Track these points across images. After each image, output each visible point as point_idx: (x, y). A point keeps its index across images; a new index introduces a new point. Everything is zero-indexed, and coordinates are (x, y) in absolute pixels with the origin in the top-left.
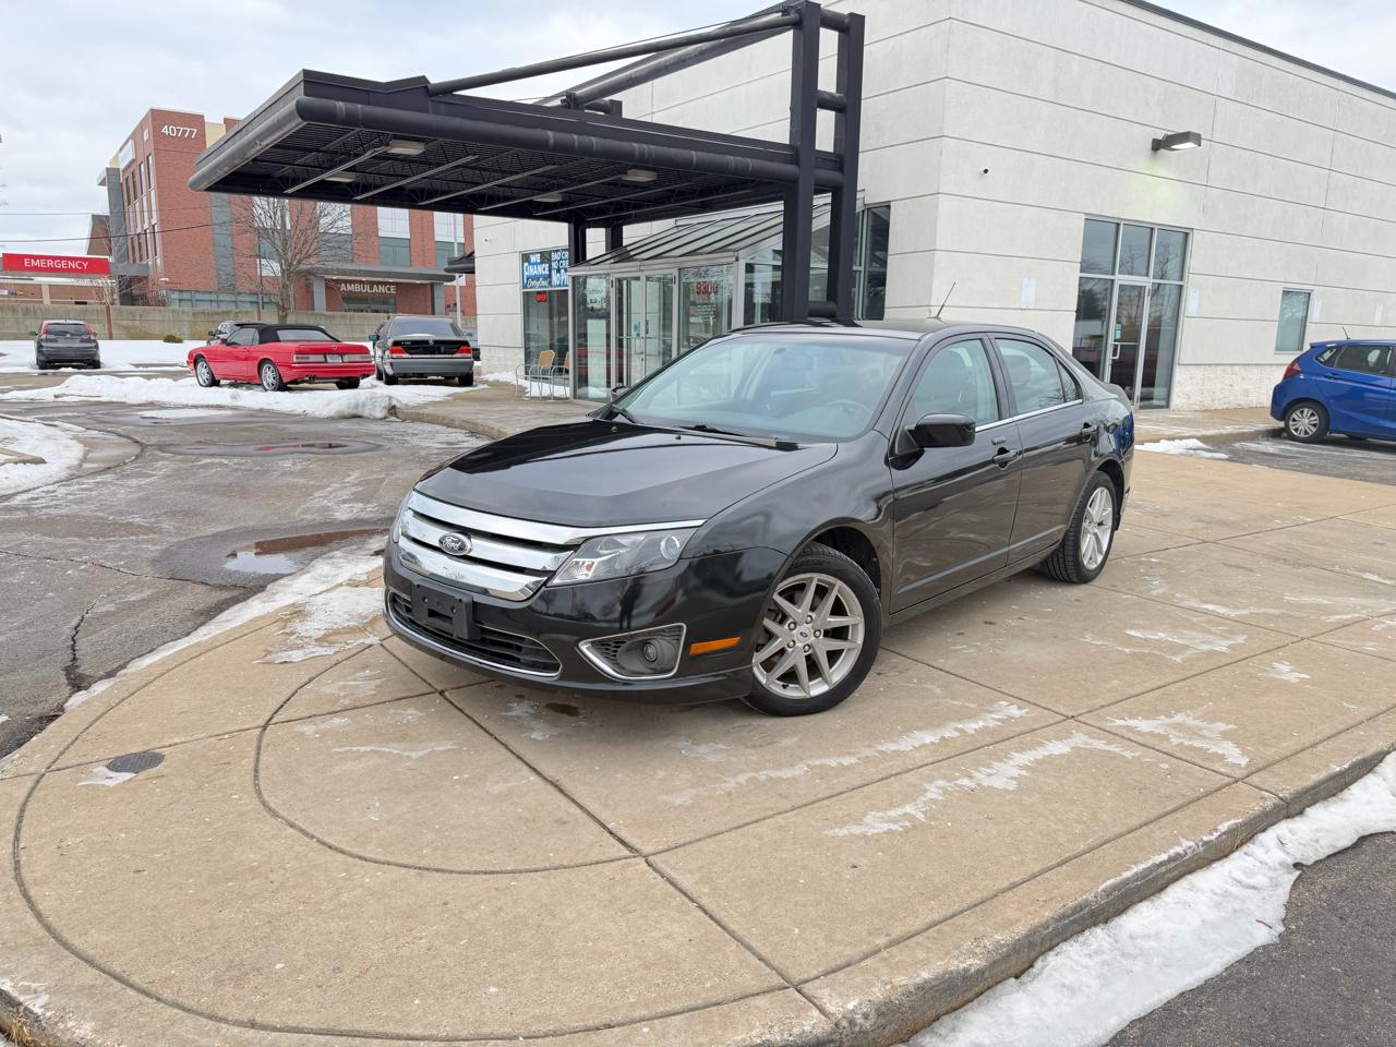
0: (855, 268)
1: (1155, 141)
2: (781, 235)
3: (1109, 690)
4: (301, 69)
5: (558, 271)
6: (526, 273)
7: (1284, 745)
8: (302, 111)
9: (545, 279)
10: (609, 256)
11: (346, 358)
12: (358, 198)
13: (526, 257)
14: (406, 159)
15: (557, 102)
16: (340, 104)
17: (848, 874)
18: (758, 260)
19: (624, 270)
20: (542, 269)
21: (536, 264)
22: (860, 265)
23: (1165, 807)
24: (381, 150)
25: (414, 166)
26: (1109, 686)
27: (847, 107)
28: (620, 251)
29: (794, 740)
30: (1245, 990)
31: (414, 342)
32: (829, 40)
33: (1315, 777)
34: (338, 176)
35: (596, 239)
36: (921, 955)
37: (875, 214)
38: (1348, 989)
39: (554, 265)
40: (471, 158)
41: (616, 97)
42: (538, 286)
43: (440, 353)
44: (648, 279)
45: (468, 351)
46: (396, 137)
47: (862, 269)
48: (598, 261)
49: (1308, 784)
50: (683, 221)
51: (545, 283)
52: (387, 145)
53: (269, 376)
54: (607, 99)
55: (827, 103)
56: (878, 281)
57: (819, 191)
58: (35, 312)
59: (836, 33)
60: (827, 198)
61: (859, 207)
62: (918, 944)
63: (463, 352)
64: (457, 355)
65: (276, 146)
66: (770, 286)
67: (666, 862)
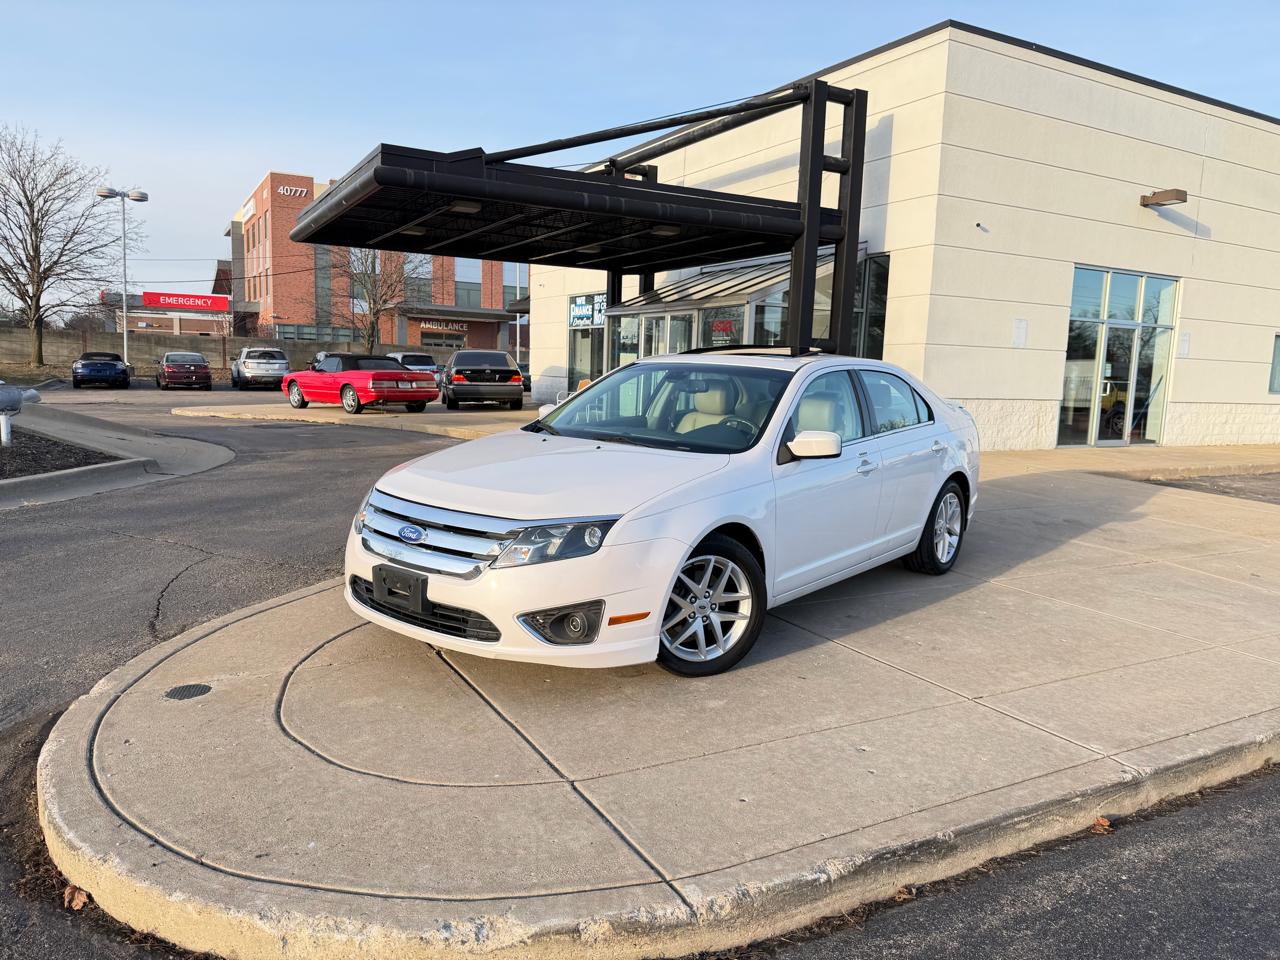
0: (855, 310)
1: (1144, 198)
2: (788, 281)
3: (1016, 679)
4: (379, 143)
5: (600, 311)
6: (573, 314)
7: (1162, 731)
8: (378, 176)
9: (588, 318)
10: (642, 298)
11: (414, 385)
12: (429, 248)
13: (573, 300)
14: (467, 216)
15: (602, 167)
16: (410, 172)
17: (737, 805)
18: (768, 301)
19: (654, 311)
20: (586, 310)
21: (582, 305)
22: (862, 307)
23: (1032, 773)
24: (445, 208)
25: (473, 222)
26: (1016, 676)
27: (851, 168)
28: (650, 294)
29: (721, 703)
30: (1063, 921)
31: (473, 371)
32: (835, 113)
33: (1180, 758)
34: (411, 230)
35: (631, 285)
36: (778, 867)
37: (875, 262)
38: (1158, 929)
39: (597, 307)
40: (520, 216)
41: (652, 162)
42: (582, 324)
43: (495, 381)
44: (673, 318)
45: (519, 380)
46: (455, 199)
47: (864, 310)
48: (632, 303)
49: (1170, 763)
50: (707, 269)
51: (588, 322)
52: (449, 205)
53: (349, 399)
54: (645, 164)
55: (833, 165)
56: (879, 321)
57: (822, 244)
58: (165, 341)
59: (842, 107)
60: (830, 249)
61: (860, 256)
62: (778, 859)
63: (515, 380)
64: (509, 383)
65: (359, 205)
66: (779, 325)
67: (588, 788)
